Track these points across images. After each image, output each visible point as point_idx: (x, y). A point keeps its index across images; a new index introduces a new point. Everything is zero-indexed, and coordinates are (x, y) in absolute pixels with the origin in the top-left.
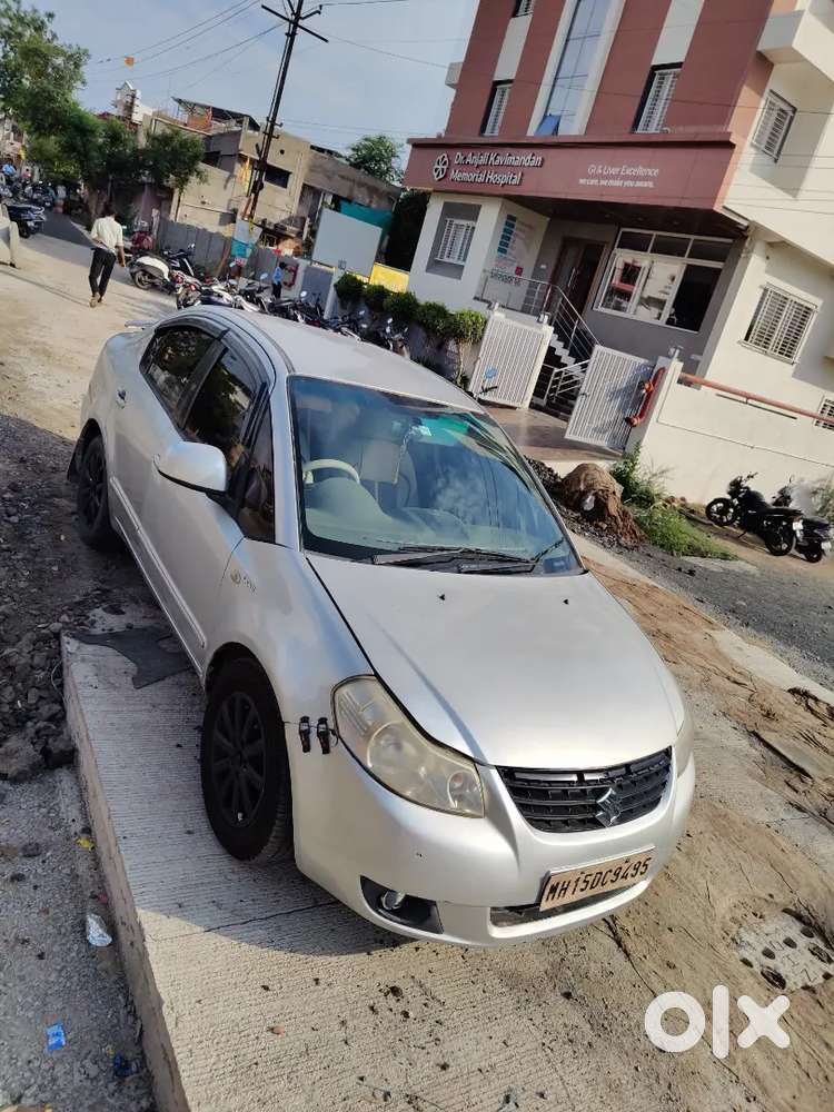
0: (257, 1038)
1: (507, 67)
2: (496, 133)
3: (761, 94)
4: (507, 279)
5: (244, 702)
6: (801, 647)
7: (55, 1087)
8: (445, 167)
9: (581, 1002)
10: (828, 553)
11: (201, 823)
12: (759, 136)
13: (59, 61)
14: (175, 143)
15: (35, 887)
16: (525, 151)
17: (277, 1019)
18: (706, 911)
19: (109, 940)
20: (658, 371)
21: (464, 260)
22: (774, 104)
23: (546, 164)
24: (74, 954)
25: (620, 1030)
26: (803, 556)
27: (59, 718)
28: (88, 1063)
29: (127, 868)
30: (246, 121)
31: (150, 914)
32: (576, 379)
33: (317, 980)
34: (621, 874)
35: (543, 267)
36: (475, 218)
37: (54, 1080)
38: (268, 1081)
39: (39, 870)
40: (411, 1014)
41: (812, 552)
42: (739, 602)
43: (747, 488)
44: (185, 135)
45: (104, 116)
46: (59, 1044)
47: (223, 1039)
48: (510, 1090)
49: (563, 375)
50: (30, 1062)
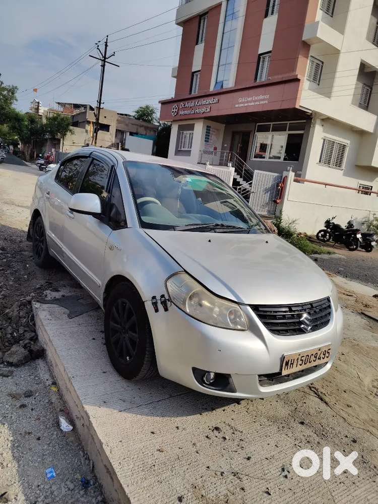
0: (152, 454)
1: (197, 65)
2: (197, 93)
3: (307, 57)
4: (211, 153)
5: (123, 303)
6: (373, 283)
7: (53, 496)
8: (177, 110)
9: (310, 426)
10: (375, 246)
11: (109, 368)
12: (309, 75)
13: (5, 93)
14: (59, 120)
15: (32, 410)
16: (210, 98)
17: (161, 446)
18: (360, 383)
19: (71, 428)
20: (284, 178)
21: (191, 148)
22: (313, 61)
23: (219, 102)
24: (55, 436)
25: (331, 435)
26: (364, 250)
27: (35, 339)
28: (68, 483)
29: (76, 389)
30: (88, 107)
31: (90, 407)
32: (247, 190)
33: (177, 428)
34: (318, 357)
35: (226, 145)
36: (193, 129)
37: (52, 493)
38: (161, 473)
39: (33, 402)
40: (227, 437)
41: (368, 247)
42: (340, 269)
43: (333, 223)
44: (62, 116)
45: (27, 113)
46: (53, 476)
47: (136, 456)
48: (284, 466)
49: (242, 189)
50: (39, 486)
